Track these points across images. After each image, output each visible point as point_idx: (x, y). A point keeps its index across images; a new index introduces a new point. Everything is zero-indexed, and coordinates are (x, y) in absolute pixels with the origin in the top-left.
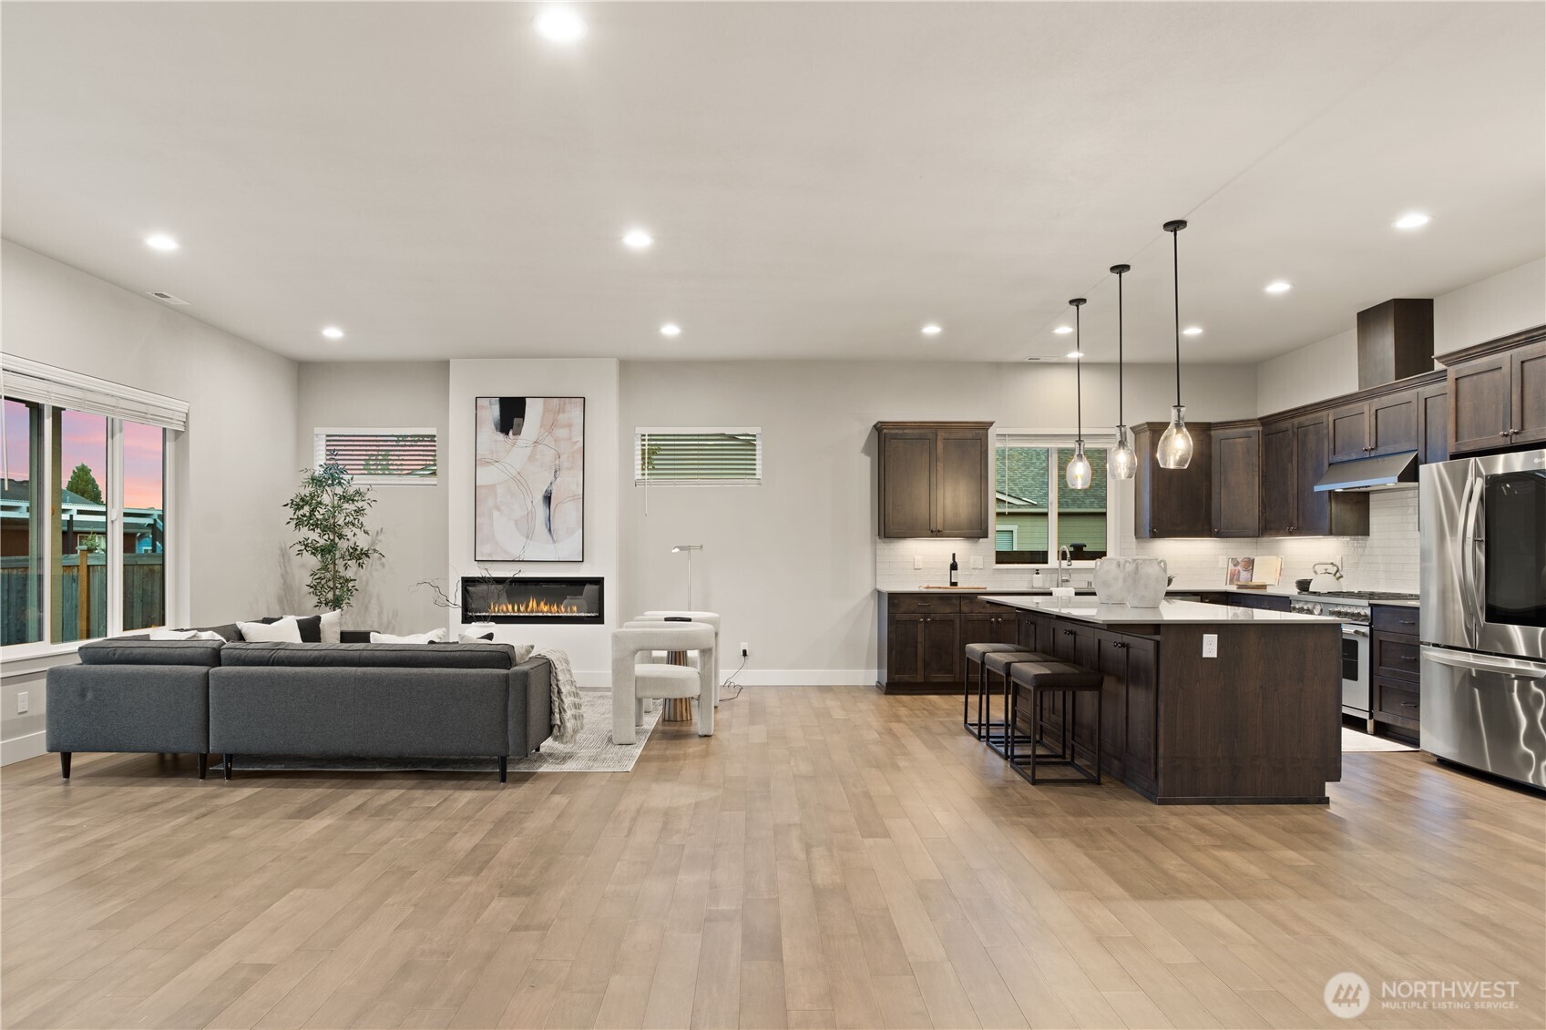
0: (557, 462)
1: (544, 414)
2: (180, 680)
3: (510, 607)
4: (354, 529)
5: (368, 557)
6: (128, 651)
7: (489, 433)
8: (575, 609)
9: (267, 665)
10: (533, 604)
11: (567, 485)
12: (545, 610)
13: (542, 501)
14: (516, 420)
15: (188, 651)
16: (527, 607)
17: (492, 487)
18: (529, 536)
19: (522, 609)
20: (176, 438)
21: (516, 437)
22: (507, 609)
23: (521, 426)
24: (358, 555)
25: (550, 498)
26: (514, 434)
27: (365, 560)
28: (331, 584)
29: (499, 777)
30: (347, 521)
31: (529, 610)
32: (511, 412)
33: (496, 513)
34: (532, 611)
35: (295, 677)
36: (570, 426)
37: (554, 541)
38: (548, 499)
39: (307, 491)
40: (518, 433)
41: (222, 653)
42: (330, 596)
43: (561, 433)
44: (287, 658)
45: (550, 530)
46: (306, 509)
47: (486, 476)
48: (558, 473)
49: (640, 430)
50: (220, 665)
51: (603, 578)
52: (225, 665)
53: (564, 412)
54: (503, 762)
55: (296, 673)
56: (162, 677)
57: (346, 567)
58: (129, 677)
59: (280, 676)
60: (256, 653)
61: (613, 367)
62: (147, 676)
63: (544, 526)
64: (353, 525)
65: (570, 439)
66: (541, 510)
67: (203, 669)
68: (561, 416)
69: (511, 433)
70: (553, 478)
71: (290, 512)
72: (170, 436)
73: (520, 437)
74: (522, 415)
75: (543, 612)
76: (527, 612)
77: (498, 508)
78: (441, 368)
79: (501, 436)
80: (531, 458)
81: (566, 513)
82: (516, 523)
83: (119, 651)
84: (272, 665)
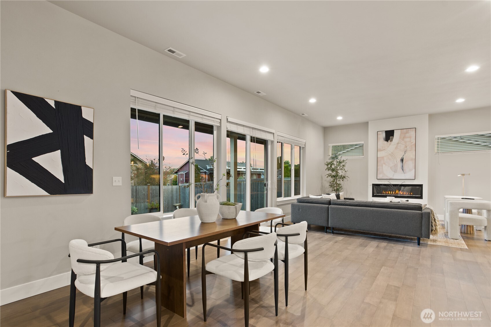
0: (406, 149)
1: (401, 134)
2: (322, 208)
3: (389, 192)
4: (342, 170)
5: (345, 178)
6: (308, 200)
7: (382, 142)
8: (412, 193)
9: (343, 205)
10: (397, 192)
11: (410, 155)
12: (401, 193)
13: (400, 161)
14: (391, 137)
15: (323, 201)
16: (395, 192)
17: (383, 158)
18: (395, 171)
19: (394, 193)
20: (303, 149)
21: (391, 142)
22: (389, 193)
23: (392, 139)
24: (343, 177)
25: (403, 160)
26: (390, 141)
27: (344, 179)
28: (335, 185)
29: (417, 244)
30: (340, 168)
31: (396, 193)
32: (389, 135)
33: (384, 165)
34: (397, 194)
35: (352, 209)
36: (410, 137)
37: (404, 173)
38: (402, 160)
39: (329, 161)
40: (392, 141)
41: (331, 202)
42: (335, 188)
43: (407, 140)
44: (349, 204)
45: (403, 170)
46: (329, 166)
47: (380, 154)
48: (406, 152)
49: (437, 137)
50: (330, 205)
51: (422, 185)
52: (332, 205)
53: (408, 133)
54: (419, 240)
55: (353, 208)
56: (317, 207)
57: (339, 181)
58: (309, 206)
59: (348, 208)
60: (341, 202)
61: (427, 117)
62: (314, 206)
63: (401, 169)
64: (342, 169)
65: (410, 141)
66: (400, 164)
67: (327, 206)
68: (407, 134)
69: (389, 141)
70: (404, 154)
71: (326, 167)
72: (301, 148)
73: (392, 142)
74: (393, 135)
75: (401, 194)
76: (395, 194)
77: (385, 164)
78: (366, 124)
79: (386, 142)
80: (396, 148)
81: (409, 164)
82: (391, 168)
83: (306, 200)
84: (345, 206)
